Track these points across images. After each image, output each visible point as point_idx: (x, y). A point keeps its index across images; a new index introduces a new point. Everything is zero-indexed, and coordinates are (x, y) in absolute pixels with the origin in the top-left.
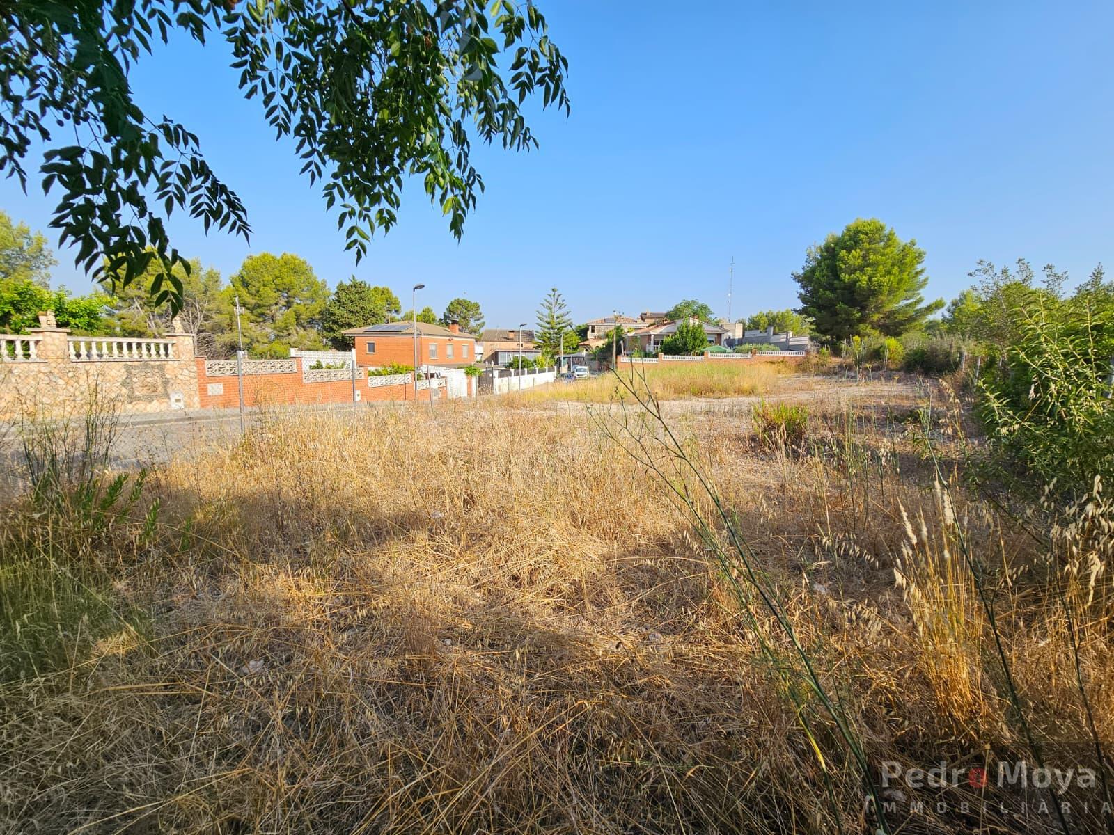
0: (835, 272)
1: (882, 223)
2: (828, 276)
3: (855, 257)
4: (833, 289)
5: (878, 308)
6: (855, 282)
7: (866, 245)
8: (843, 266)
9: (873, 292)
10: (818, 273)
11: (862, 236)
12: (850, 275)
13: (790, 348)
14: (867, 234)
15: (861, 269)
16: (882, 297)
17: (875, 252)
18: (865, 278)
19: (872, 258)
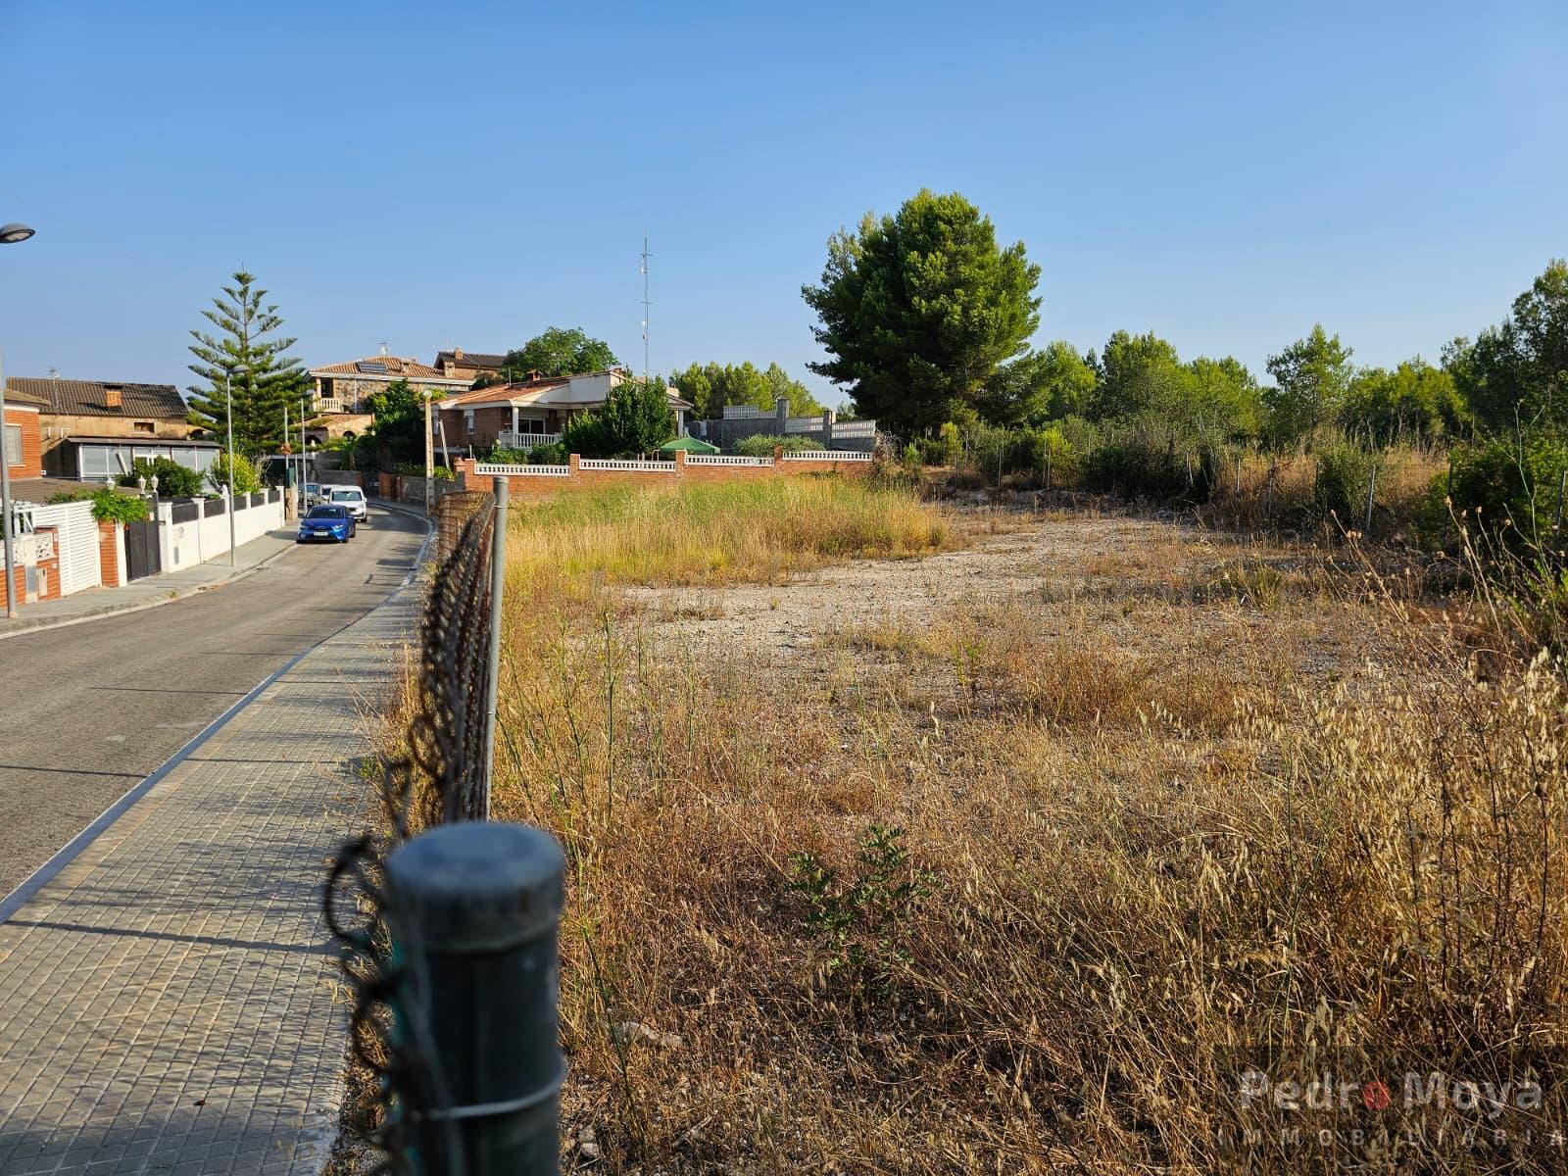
0: (901, 293)
1: (972, 204)
2: (887, 301)
3: (933, 266)
4: (899, 328)
5: (979, 369)
6: (939, 315)
7: (950, 245)
8: (917, 283)
9: (972, 336)
10: (869, 293)
11: (943, 226)
12: (929, 301)
13: (833, 445)
14: (950, 223)
15: (948, 289)
16: (987, 348)
17: (967, 259)
18: (958, 308)
19: (965, 271)
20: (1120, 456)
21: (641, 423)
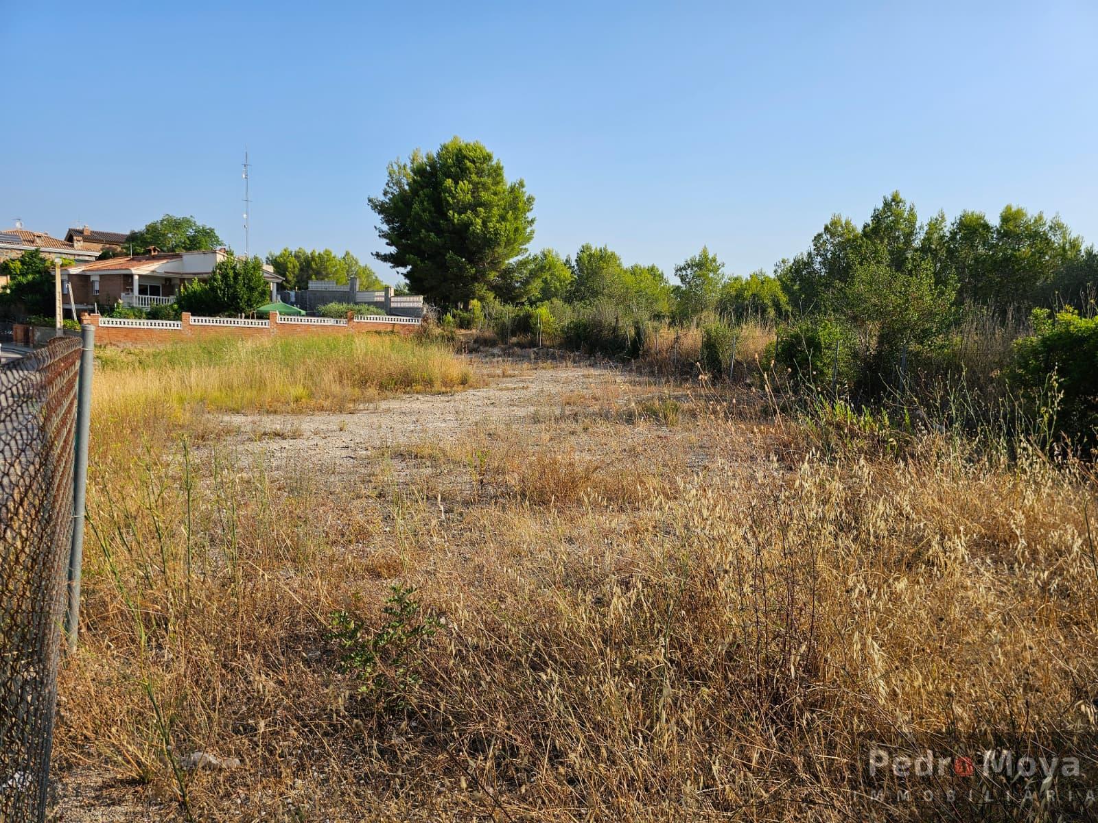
0: (439, 206)
1: (488, 150)
2: (430, 212)
3: (463, 190)
4: (439, 232)
5: (494, 264)
6: (467, 225)
7: (474, 177)
8: (451, 201)
9: (489, 241)
10: (417, 206)
11: (469, 164)
12: (460, 214)
13: (392, 312)
14: (473, 162)
16: (500, 250)
17: (486, 189)
18: (479, 221)
19: (484, 196)
20: (585, 326)
21: (242, 291)
